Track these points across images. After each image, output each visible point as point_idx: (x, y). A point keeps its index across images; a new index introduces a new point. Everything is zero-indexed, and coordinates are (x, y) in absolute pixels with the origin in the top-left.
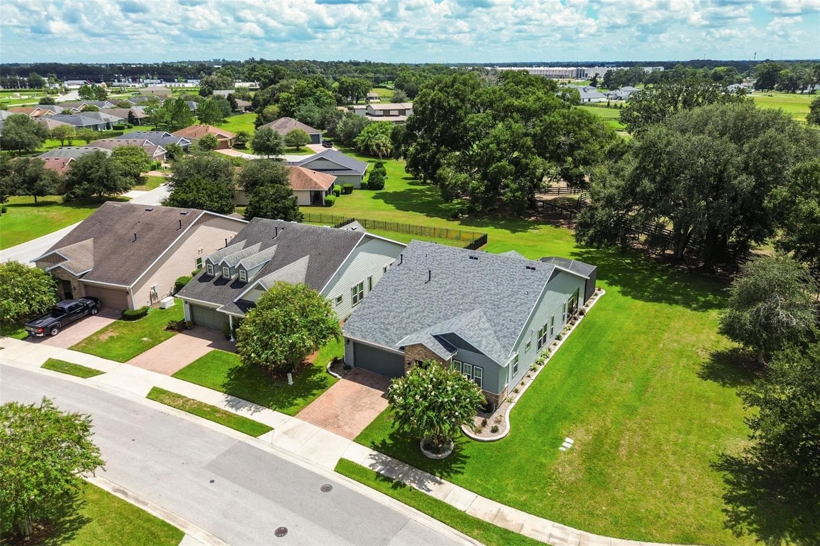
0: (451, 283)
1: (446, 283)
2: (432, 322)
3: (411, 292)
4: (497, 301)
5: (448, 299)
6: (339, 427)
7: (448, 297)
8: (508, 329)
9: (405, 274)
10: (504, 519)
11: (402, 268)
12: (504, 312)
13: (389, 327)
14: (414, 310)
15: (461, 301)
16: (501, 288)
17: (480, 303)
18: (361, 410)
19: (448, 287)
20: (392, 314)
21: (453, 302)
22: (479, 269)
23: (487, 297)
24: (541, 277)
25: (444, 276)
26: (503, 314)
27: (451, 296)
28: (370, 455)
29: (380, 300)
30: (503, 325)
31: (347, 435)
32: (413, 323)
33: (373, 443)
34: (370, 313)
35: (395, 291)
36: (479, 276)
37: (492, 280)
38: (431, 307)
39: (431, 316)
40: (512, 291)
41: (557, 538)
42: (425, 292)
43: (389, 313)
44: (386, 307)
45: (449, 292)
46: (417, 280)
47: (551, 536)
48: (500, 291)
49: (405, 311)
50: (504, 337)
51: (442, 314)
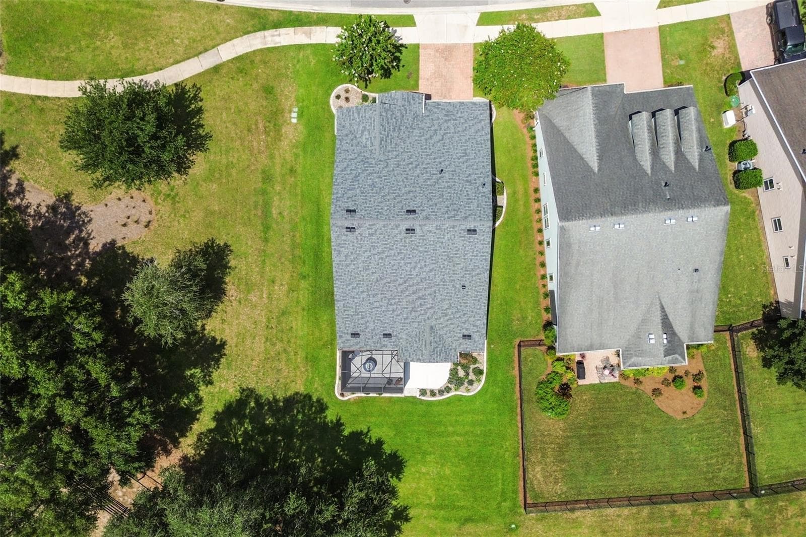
0: (418, 176)
1: (422, 174)
2: (413, 132)
3: (450, 156)
4: (367, 167)
5: (410, 158)
6: (437, 51)
7: (412, 160)
8: (347, 143)
9: (470, 175)
10: (305, 33)
11: (478, 181)
12: (356, 158)
13: (447, 118)
14: (436, 138)
15: (398, 159)
16: (370, 182)
17: (380, 161)
18: (434, 73)
19: (418, 171)
20: (453, 130)
21: (405, 156)
22: (400, 199)
23: (378, 169)
24: (339, 203)
25: (429, 183)
26: (356, 155)
27: (410, 162)
28: (401, 39)
29: (474, 141)
30: (352, 146)
31: (426, 47)
32: (429, 127)
33: (406, 48)
34: (473, 125)
35: (466, 154)
36: (395, 190)
37: (380, 188)
38: (421, 146)
39: (417, 138)
40: (358, 180)
41: (276, 35)
42: (437, 160)
43: (457, 131)
44: (464, 136)
45: (414, 165)
46: (452, 171)
47: (279, 35)
48: (369, 178)
49: (443, 136)
50: (347, 135)
51: (408, 142)
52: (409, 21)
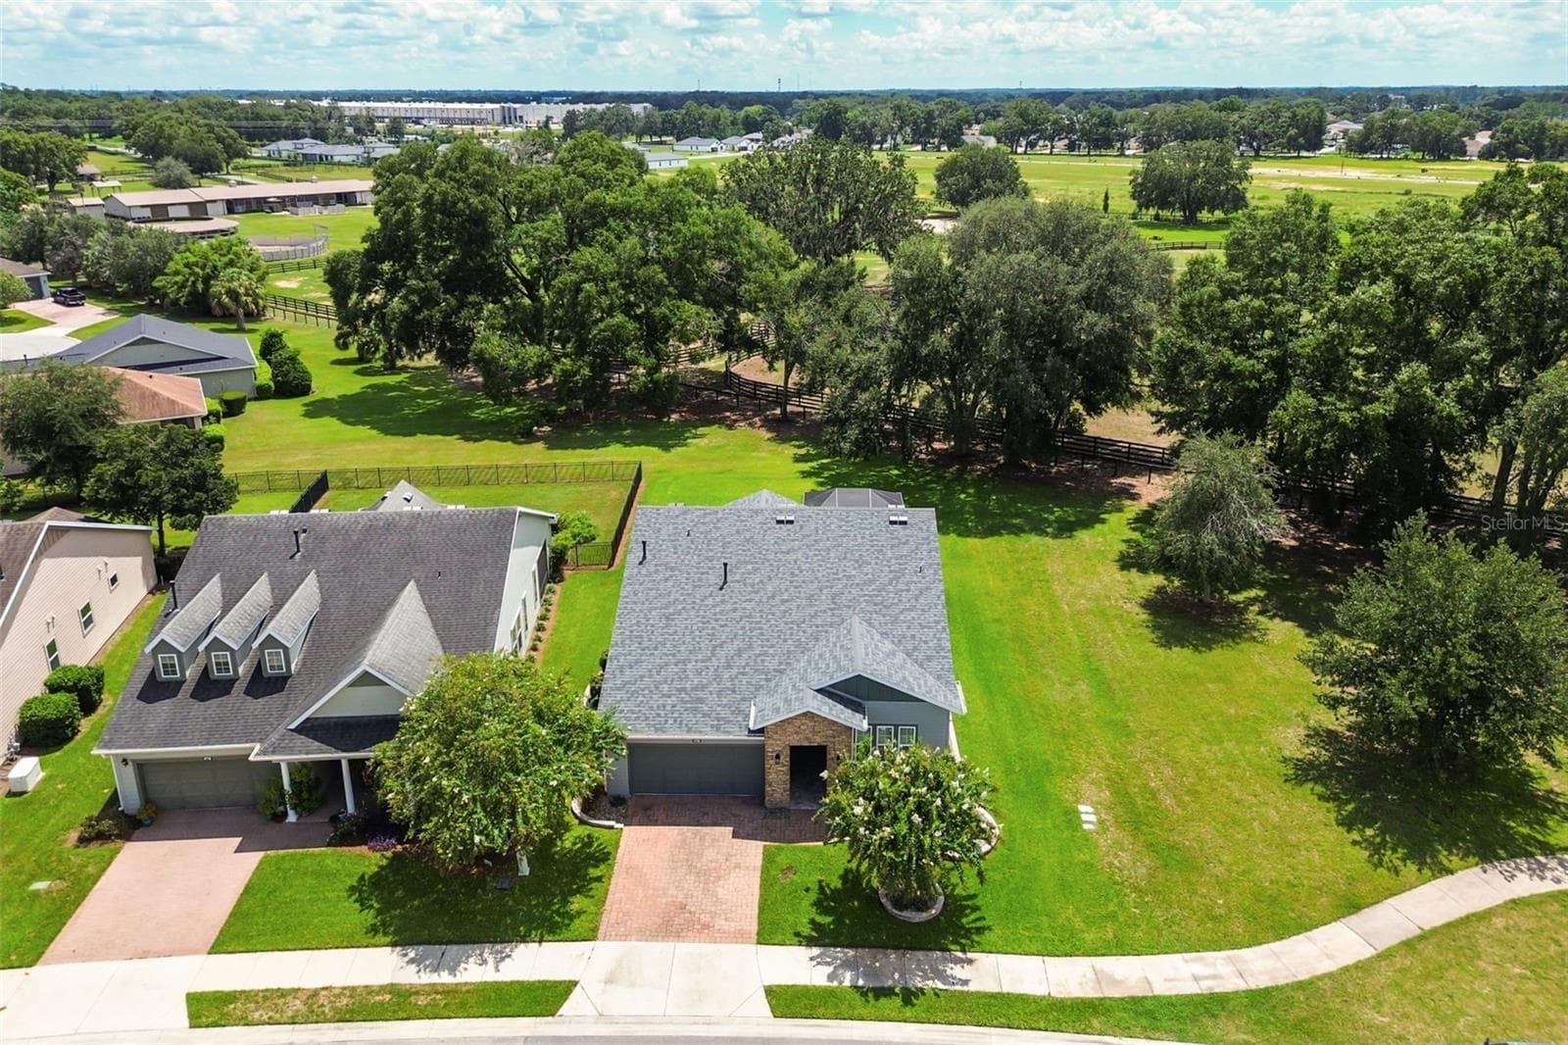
0: (770, 578)
1: (761, 582)
2: (781, 663)
3: (702, 613)
4: (877, 596)
5: (785, 612)
6: (706, 926)
7: (783, 608)
8: (926, 642)
9: (666, 580)
10: (1116, 982)
11: (652, 569)
12: (901, 612)
13: (700, 694)
14: (731, 649)
15: (811, 611)
16: (868, 569)
17: (849, 607)
18: (719, 878)
19: (770, 588)
20: (689, 666)
21: (795, 616)
22: (805, 541)
23: (853, 591)
24: (924, 535)
25: (750, 567)
26: (902, 617)
27: (787, 604)
28: (812, 959)
29: (646, 644)
30: (913, 637)
31: (739, 937)
32: (743, 674)
33: (797, 934)
34: (642, 677)
35: (667, 618)
36: (816, 555)
37: (845, 558)
38: (762, 634)
39: (771, 651)
40: (891, 572)
42: (729, 607)
43: (680, 666)
44: (666, 655)
45: (778, 598)
46: (700, 587)
47: (1196, 979)
48: (870, 576)
49: (713, 655)
50: (929, 658)
51: (790, 642)
52: (787, 1001)
